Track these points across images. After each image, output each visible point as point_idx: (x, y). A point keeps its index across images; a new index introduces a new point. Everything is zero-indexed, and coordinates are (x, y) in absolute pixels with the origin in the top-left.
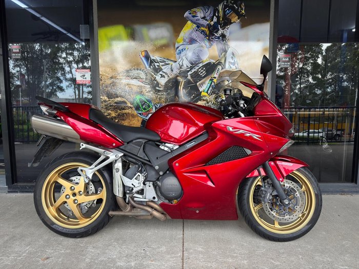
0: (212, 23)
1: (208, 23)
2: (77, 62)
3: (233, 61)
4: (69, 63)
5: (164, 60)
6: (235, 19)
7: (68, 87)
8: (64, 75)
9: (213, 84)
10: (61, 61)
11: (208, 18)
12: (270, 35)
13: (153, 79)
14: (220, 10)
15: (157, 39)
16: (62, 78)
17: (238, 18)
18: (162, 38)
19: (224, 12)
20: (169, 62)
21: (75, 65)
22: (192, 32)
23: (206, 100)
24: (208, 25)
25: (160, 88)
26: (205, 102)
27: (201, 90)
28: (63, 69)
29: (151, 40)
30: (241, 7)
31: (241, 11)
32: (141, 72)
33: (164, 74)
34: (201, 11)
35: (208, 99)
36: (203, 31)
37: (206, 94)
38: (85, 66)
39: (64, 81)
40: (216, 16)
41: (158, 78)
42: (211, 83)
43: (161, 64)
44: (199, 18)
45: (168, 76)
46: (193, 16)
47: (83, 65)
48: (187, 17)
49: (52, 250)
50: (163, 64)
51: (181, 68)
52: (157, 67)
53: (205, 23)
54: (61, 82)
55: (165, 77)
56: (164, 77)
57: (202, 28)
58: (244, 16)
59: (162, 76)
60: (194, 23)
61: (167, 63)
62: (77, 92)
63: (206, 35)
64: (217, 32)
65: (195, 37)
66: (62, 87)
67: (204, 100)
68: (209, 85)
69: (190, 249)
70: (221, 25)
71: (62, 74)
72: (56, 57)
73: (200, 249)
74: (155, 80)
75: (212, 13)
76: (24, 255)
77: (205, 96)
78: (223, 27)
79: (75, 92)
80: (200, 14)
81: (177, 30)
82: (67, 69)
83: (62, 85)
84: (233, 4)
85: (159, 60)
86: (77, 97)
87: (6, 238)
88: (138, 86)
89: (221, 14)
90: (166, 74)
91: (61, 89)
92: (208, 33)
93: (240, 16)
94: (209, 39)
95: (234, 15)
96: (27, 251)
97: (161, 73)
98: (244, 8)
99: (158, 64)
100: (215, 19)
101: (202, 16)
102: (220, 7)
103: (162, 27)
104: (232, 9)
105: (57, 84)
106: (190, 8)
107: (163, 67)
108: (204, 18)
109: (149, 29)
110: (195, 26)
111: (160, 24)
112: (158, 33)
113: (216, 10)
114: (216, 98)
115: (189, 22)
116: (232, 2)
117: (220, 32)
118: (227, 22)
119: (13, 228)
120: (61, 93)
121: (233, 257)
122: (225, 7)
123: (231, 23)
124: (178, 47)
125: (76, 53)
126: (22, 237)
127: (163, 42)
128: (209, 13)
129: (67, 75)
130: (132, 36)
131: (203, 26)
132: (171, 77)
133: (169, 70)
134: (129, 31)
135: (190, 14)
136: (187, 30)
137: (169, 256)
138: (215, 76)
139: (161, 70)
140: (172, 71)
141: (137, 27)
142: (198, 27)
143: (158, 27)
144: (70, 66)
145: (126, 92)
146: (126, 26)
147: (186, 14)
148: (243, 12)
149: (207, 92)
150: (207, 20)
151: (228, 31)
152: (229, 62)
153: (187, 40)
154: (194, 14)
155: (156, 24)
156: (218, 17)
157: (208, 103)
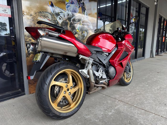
26: (78, 35)
27: (76, 28)
32: (49, 14)
33: (61, 18)
35: (79, 33)
37: (78, 31)
41: (58, 19)
45: (63, 19)
51: (68, 15)
55: (61, 19)
59: (60, 19)
61: (62, 11)
64: (81, 1)
68: (79, 26)
74: (56, 20)
94: (79, 4)
97: (59, 16)
114: (82, 33)
117: (83, 1)
124: (67, 4)
132: (64, 20)
138: (81, 22)
139: (59, 15)
140: (64, 16)
151: (85, 1)
153: (70, 1)
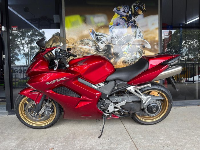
0: (128, 14)
1: (126, 14)
2: (27, 44)
3: (140, 35)
4: (23, 44)
5: (103, 34)
6: (140, 12)
7: (22, 58)
8: (19, 51)
9: (130, 47)
10: (18, 43)
11: (126, 12)
12: (159, 21)
13: (97, 45)
14: (133, 8)
15: (98, 23)
16: (18, 53)
17: (142, 12)
18: (102, 22)
19: (135, 9)
20: (106, 36)
21: (26, 46)
22: (118, 19)
23: (126, 56)
24: (126, 15)
25: (100, 50)
27: (123, 50)
28: (19, 48)
29: (96, 23)
30: (143, 6)
31: (143, 9)
32: (90, 41)
34: (123, 8)
35: (127, 55)
36: (124, 19)
38: (32, 46)
39: (19, 55)
40: (130, 11)
41: (99, 44)
42: (129, 47)
43: (101, 36)
44: (121, 11)
45: (105, 43)
46: (118, 11)
47: (31, 45)
48: (115, 11)
49: (53, 144)
50: (102, 36)
51: (112, 38)
52: (99, 38)
53: (125, 14)
54: (18, 55)
56: (103, 43)
57: (123, 17)
58: (145, 11)
59: (102, 43)
60: (119, 14)
61: (104, 36)
62: (27, 61)
63: (125, 21)
64: (131, 19)
65: (119, 22)
66: (19, 58)
67: (125, 56)
68: (127, 48)
69: (135, 137)
70: (133, 15)
71: (18, 51)
72: (15, 41)
73: (140, 137)
74: (98, 45)
75: (128, 9)
76: (37, 148)
77: (125, 54)
78: (135, 16)
79: (26, 61)
80: (122, 10)
81: (110, 18)
82: (21, 48)
83: (18, 57)
84: (139, 4)
85: (100, 34)
86: (28, 64)
87: (20, 140)
88: (88, 49)
89: (133, 10)
90: (104, 42)
91: (18, 60)
92: (126, 20)
93: (143, 11)
94: (127, 23)
95: (140, 10)
96: (38, 146)
97: (101, 41)
98: (145, 7)
99: (99, 37)
100: (130, 13)
101: (123, 10)
102: (132, 6)
103: (101, 16)
104: (139, 7)
105: (15, 56)
106: (116, 6)
107: (102, 38)
108: (124, 12)
109: (94, 17)
110: (119, 16)
111: (100, 15)
112: (99, 19)
113: (130, 8)
114: (132, 55)
115: (116, 14)
116: (139, 3)
117: (133, 19)
118: (136, 14)
119: (22, 134)
120: (18, 62)
121: (161, 140)
122: (135, 6)
123: (138, 15)
124: (110, 27)
125: (27, 39)
126: (30, 138)
127: (102, 24)
128: (126, 9)
129: (21, 51)
130: (85, 21)
131: (123, 16)
132: (107, 44)
133: (106, 40)
134: (83, 18)
135: (116, 9)
136: (115, 18)
137: (125, 142)
138: (131, 43)
140: (107, 40)
141: (88, 16)
142: (121, 16)
143: (99, 16)
144: (23, 46)
145: (81, 52)
146: (81, 15)
147: (115, 9)
148: (145, 9)
149: (127, 52)
150: (125, 13)
151: (137, 19)
152: (138, 35)
153: (115, 24)
154: (119, 10)
155: (98, 15)
156: (131, 11)
157: (127, 58)
